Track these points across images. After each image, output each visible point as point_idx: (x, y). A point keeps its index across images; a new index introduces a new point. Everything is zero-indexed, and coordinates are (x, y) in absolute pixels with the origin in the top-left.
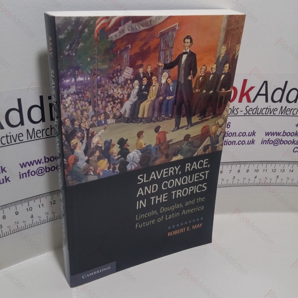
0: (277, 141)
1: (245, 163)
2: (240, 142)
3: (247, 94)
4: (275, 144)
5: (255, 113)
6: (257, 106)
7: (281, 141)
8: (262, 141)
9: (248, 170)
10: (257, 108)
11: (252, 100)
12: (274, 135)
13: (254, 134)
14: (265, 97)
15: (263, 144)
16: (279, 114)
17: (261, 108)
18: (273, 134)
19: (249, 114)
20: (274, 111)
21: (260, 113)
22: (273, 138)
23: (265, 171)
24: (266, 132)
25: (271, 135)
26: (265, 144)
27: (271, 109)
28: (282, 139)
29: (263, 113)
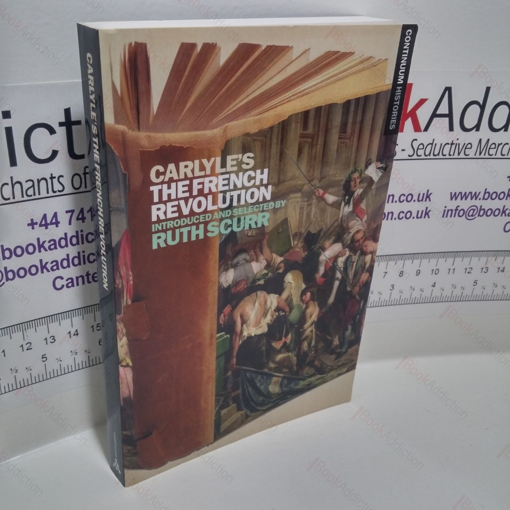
0: (472, 211)
1: (413, 256)
2: (402, 214)
3: (413, 115)
4: (469, 216)
5: (430, 154)
6: (434, 140)
7: (480, 210)
8: (445, 210)
9: (418, 272)
10: (432, 144)
11: (423, 127)
12: (466, 199)
13: (428, 196)
14: (447, 119)
15: (447, 217)
16: (475, 155)
17: (442, 144)
18: (464, 196)
19: (418, 156)
20: (466, 148)
21: (438, 154)
22: (465, 204)
23: (451, 271)
24: (451, 193)
25: (462, 199)
26: (451, 216)
27: (459, 144)
28: (481, 206)
29: (444, 154)
